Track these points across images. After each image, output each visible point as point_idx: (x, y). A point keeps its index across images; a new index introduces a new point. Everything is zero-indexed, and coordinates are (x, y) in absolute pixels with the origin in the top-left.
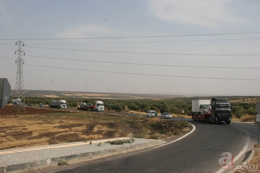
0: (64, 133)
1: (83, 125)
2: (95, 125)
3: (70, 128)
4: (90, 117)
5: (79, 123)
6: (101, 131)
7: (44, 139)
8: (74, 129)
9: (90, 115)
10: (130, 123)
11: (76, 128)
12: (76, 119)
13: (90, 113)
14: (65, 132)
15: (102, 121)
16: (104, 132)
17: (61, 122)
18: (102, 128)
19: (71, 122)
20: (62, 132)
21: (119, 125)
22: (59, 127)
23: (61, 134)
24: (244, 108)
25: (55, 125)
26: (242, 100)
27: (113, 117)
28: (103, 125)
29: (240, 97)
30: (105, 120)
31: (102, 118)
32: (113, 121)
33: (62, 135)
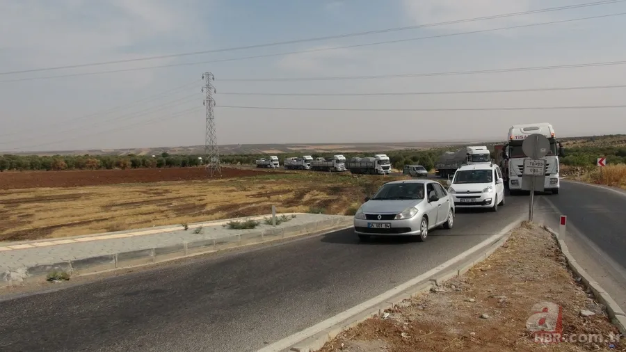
0: (254, 205)
1: (289, 191)
2: (309, 192)
3: (269, 197)
4: (309, 179)
5: (287, 188)
6: (313, 200)
7: (217, 215)
8: (274, 197)
10: (366, 185)
11: (277, 196)
12: (285, 183)
14: (257, 203)
15: (324, 185)
16: (318, 201)
17: (263, 188)
18: (317, 195)
19: (276, 188)
20: (251, 203)
21: (347, 189)
22: (254, 196)
23: (249, 206)
25: (249, 193)
27: (343, 178)
28: (324, 190)
30: (329, 182)
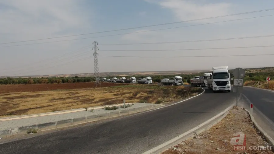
0: (115, 99)
1: (130, 93)
2: (139, 93)
3: (122, 95)
7: (99, 103)
8: (124, 95)
9: (140, 86)
10: (164, 90)
11: (125, 95)
12: (129, 89)
13: (141, 85)
15: (146, 90)
16: (143, 97)
17: (119, 91)
18: (143, 94)
19: (125, 91)
20: (114, 98)
21: (156, 92)
22: (115, 95)
23: (113, 99)
24: (250, 76)
25: (113, 94)
26: (249, 71)
27: (154, 87)
28: (145, 92)
29: (248, 69)
30: (148, 89)
31: (146, 88)
32: (153, 89)
33: (113, 101)
